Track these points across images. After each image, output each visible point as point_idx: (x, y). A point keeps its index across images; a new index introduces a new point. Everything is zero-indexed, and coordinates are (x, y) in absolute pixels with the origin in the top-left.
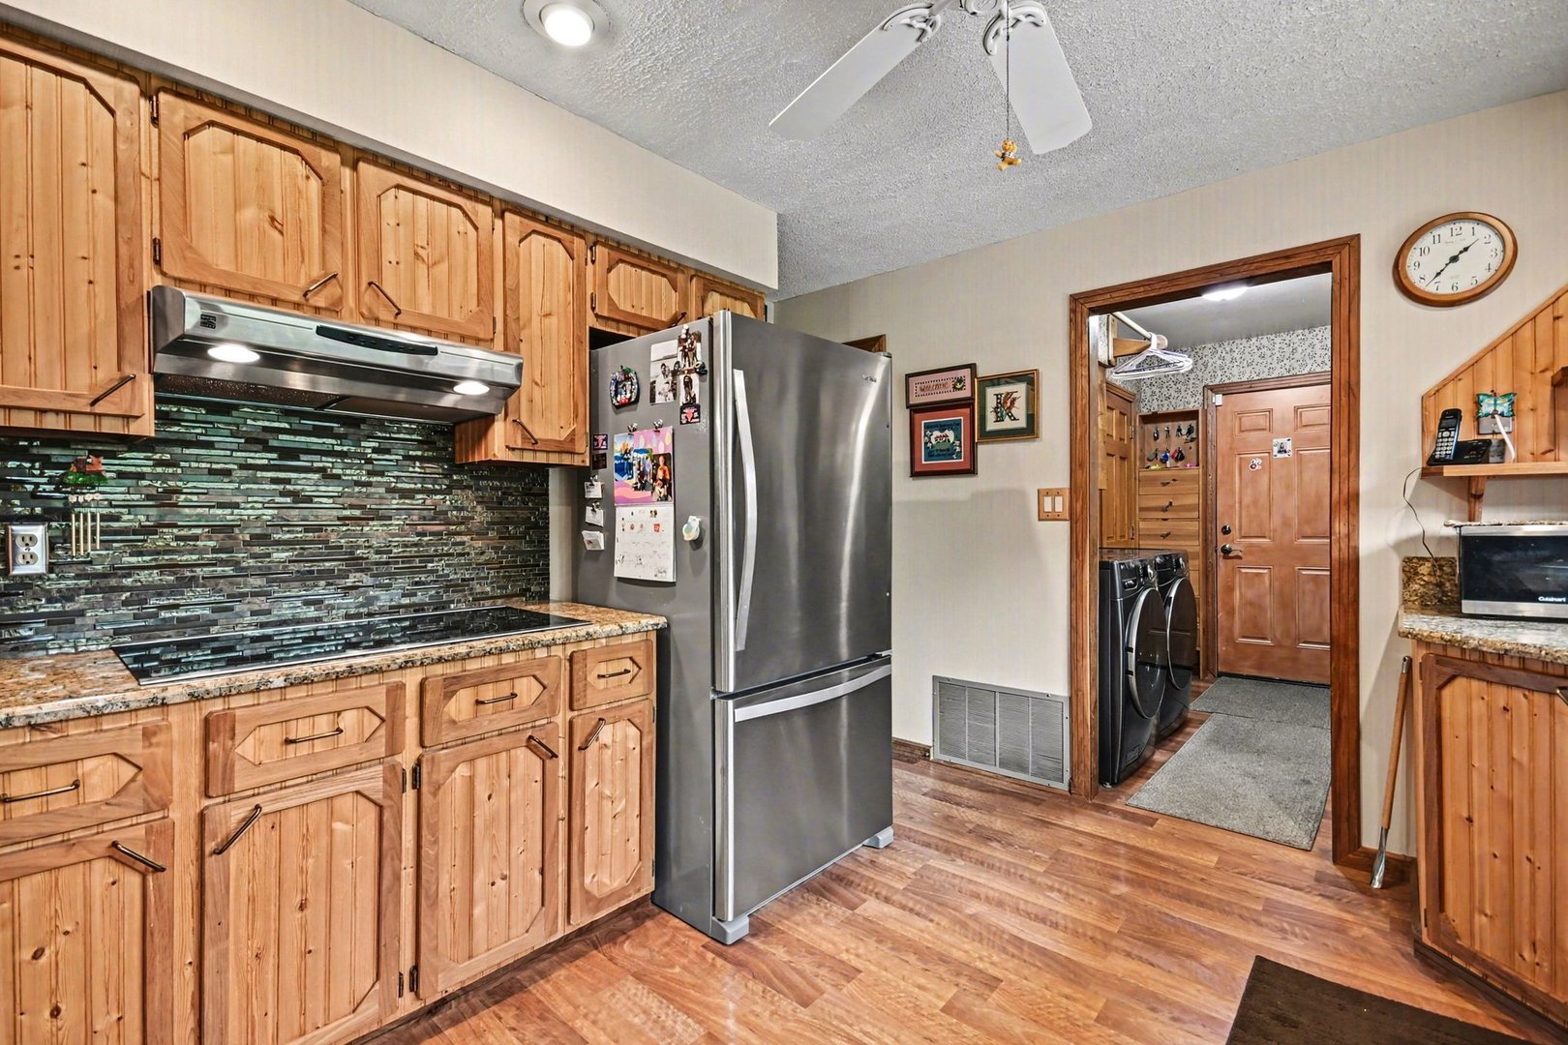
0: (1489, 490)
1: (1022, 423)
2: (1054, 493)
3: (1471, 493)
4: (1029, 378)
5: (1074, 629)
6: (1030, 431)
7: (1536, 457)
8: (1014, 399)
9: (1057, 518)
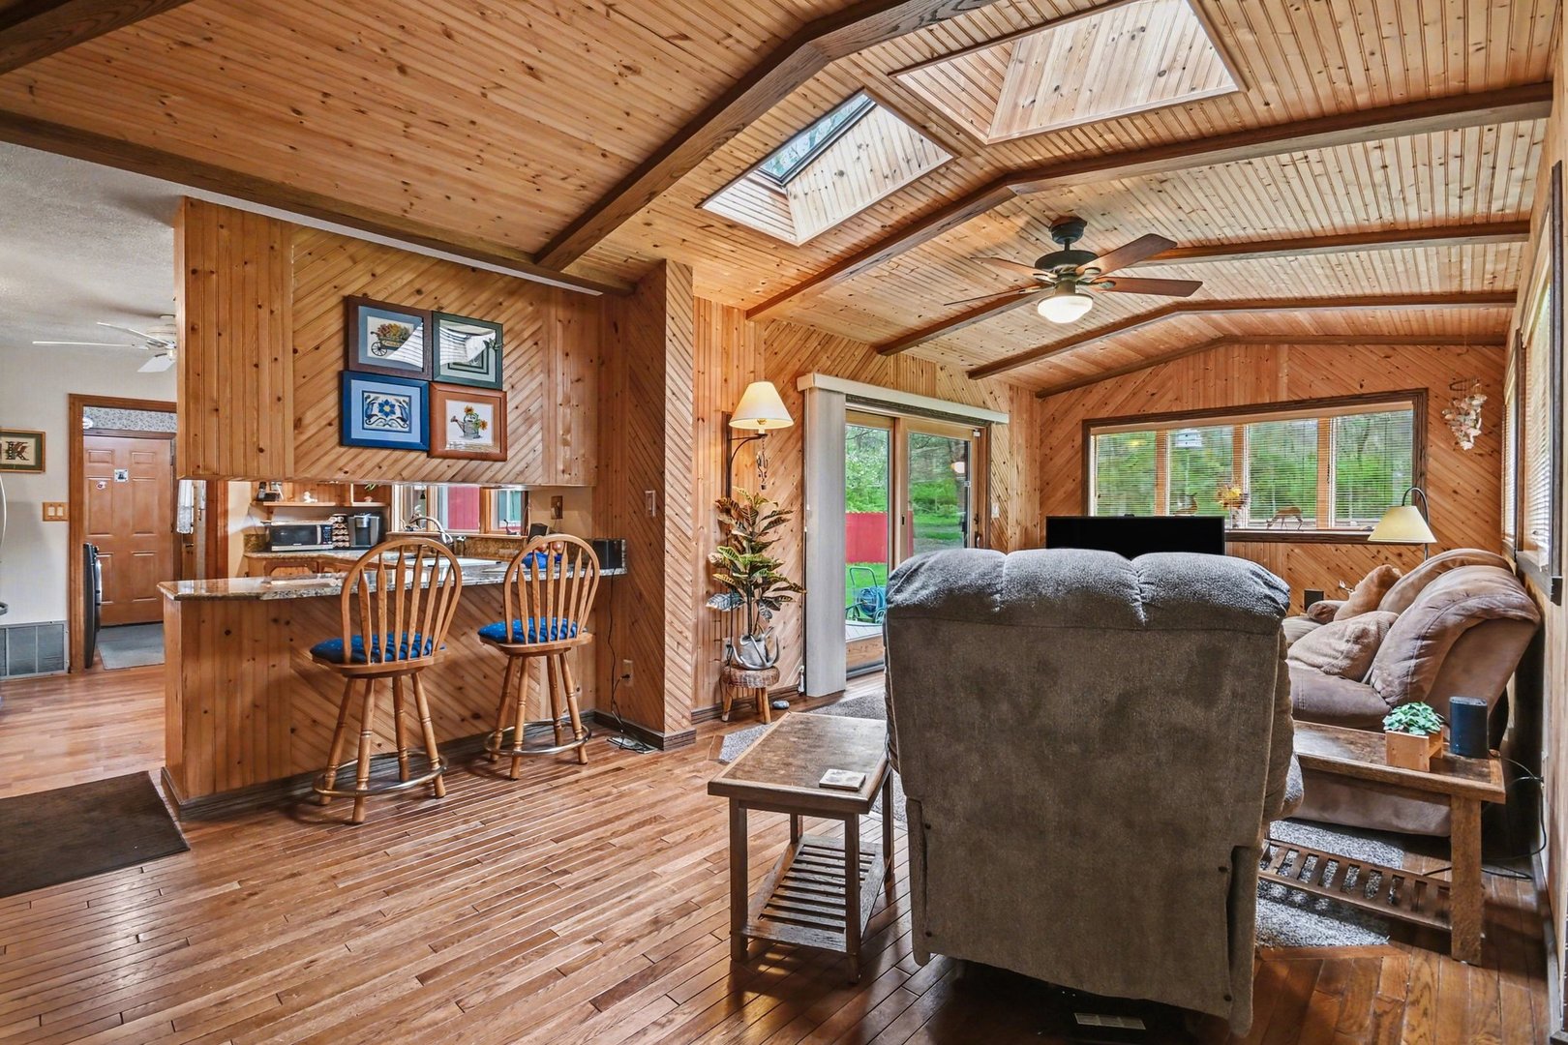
0: (275, 511)
1: (31, 462)
2: (56, 505)
3: (270, 511)
4: (39, 438)
5: (71, 580)
6: (39, 466)
7: (289, 499)
8: (24, 448)
9: (60, 519)
